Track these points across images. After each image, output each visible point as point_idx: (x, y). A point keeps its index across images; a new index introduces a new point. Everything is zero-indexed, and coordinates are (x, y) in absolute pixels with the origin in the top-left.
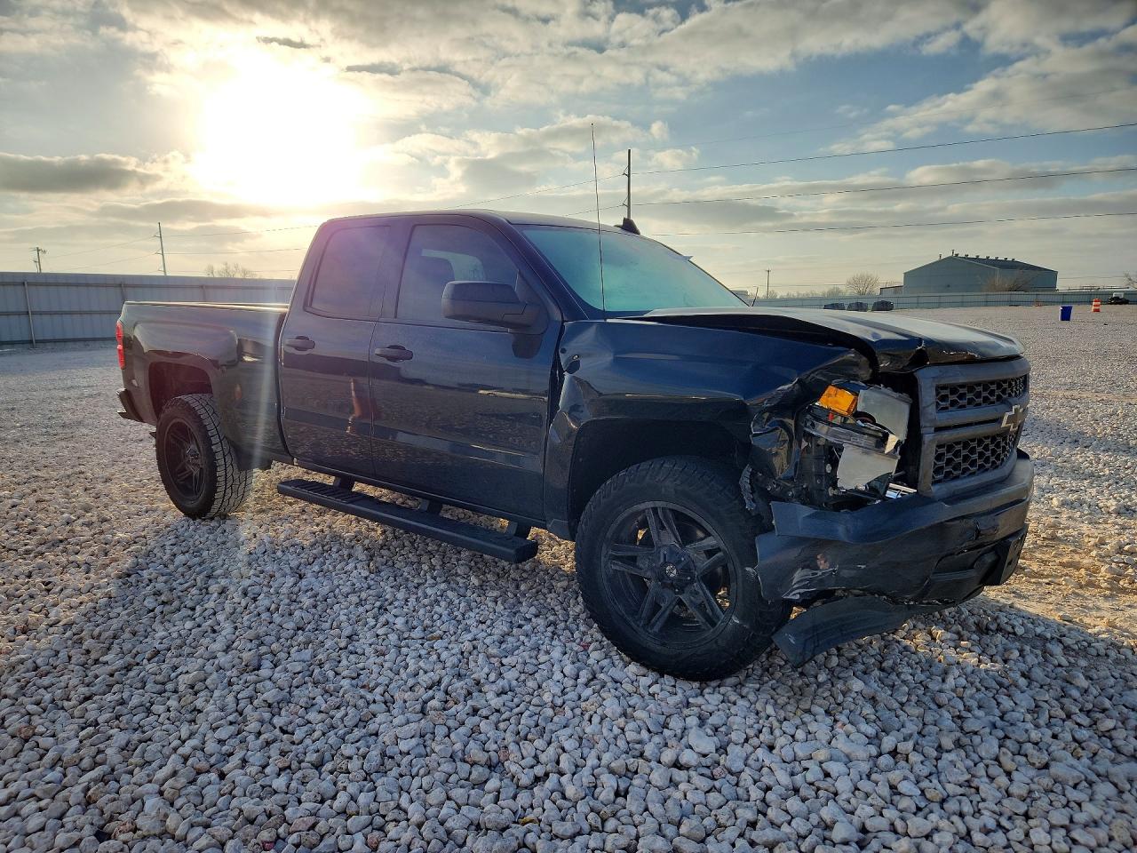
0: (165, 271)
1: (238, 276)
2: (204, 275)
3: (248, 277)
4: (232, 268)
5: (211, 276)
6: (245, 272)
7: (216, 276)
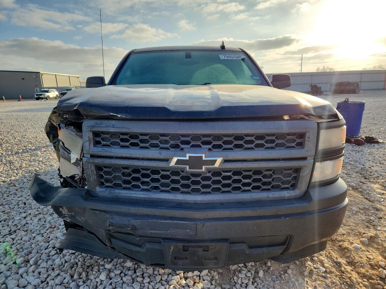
0: (301, 71)
1: (328, 71)
2: (315, 71)
3: (331, 71)
4: (326, 68)
5: (318, 71)
6: (331, 69)
7: (320, 71)
